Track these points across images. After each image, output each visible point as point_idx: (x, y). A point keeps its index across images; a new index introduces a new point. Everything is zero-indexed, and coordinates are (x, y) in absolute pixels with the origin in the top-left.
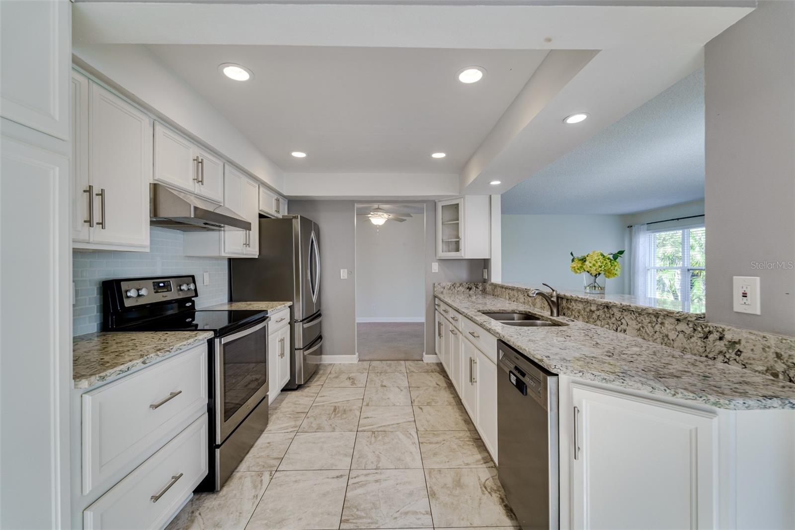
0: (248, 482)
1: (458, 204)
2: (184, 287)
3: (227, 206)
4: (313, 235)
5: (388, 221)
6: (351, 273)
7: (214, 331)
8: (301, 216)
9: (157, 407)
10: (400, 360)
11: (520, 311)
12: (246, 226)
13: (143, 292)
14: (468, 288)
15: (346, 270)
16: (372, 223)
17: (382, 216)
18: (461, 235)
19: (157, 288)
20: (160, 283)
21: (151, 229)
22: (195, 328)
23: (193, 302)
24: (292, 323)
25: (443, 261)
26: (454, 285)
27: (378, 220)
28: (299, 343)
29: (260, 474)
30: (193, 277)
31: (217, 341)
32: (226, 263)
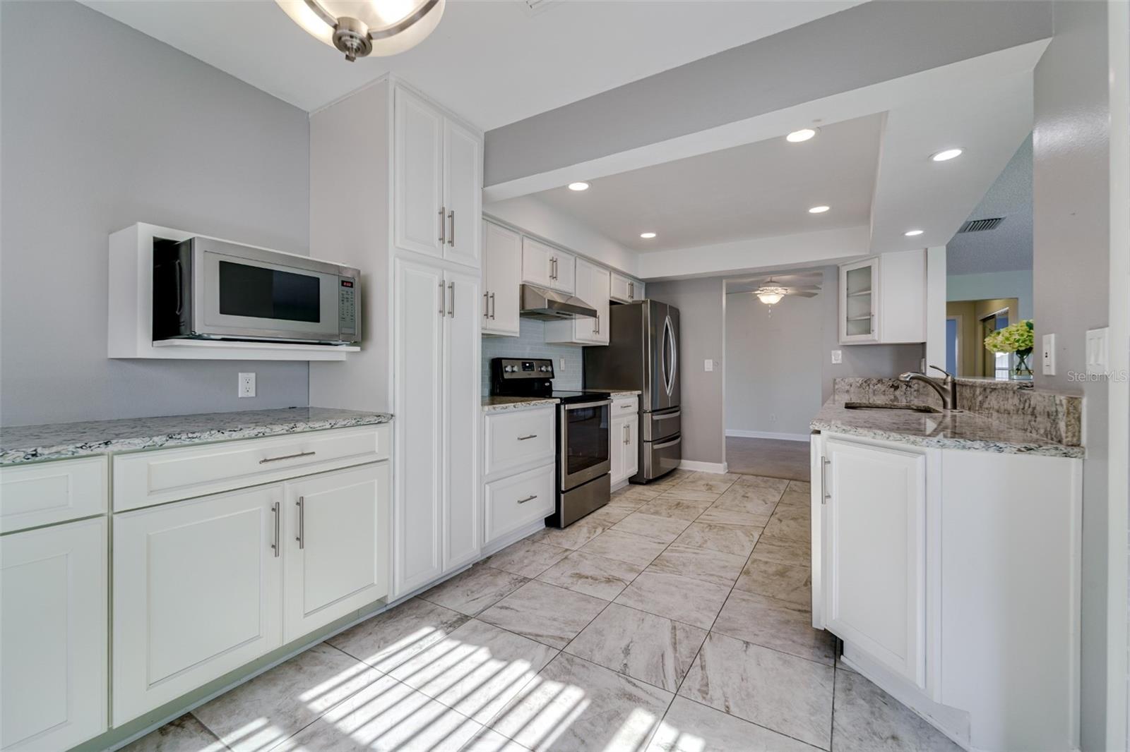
0: (585, 530)
1: (870, 267)
2: (543, 369)
3: (578, 296)
4: (667, 320)
5: (785, 299)
6: (717, 364)
7: (561, 398)
8: (650, 301)
9: (522, 439)
10: (784, 479)
11: (918, 407)
12: (592, 313)
13: (515, 369)
14: (893, 386)
15: (711, 361)
16: (761, 302)
17: (777, 292)
18: (875, 311)
19: (525, 368)
20: (527, 364)
21: (520, 320)
22: (551, 397)
23: (551, 383)
24: (641, 413)
25: (848, 348)
26: (867, 382)
27: (770, 297)
28: (648, 436)
29: (595, 528)
30: (551, 361)
31: (562, 407)
32: (580, 351)
